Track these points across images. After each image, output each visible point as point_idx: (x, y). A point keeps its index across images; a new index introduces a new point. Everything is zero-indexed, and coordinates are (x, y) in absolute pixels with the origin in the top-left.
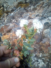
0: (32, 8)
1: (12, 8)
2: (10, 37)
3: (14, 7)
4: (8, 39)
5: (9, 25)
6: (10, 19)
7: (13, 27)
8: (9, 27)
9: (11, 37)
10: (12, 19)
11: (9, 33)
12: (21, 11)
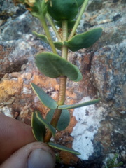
1: (19, 6)
2: (21, 89)
4: (10, 96)
6: (15, 32)
8: (15, 53)
9: (25, 90)
10: (20, 33)
11: (15, 74)
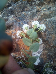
0: (37, 3)
1: (9, 3)
3: (12, 2)
5: (8, 19)
6: (7, 14)
7: (13, 22)
8: (8, 22)
9: (12, 36)
11: (8, 30)
12: (24, 5)
